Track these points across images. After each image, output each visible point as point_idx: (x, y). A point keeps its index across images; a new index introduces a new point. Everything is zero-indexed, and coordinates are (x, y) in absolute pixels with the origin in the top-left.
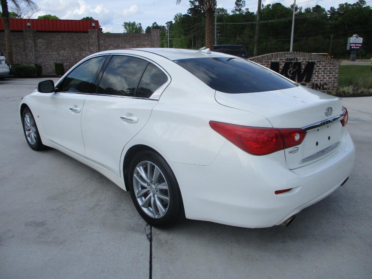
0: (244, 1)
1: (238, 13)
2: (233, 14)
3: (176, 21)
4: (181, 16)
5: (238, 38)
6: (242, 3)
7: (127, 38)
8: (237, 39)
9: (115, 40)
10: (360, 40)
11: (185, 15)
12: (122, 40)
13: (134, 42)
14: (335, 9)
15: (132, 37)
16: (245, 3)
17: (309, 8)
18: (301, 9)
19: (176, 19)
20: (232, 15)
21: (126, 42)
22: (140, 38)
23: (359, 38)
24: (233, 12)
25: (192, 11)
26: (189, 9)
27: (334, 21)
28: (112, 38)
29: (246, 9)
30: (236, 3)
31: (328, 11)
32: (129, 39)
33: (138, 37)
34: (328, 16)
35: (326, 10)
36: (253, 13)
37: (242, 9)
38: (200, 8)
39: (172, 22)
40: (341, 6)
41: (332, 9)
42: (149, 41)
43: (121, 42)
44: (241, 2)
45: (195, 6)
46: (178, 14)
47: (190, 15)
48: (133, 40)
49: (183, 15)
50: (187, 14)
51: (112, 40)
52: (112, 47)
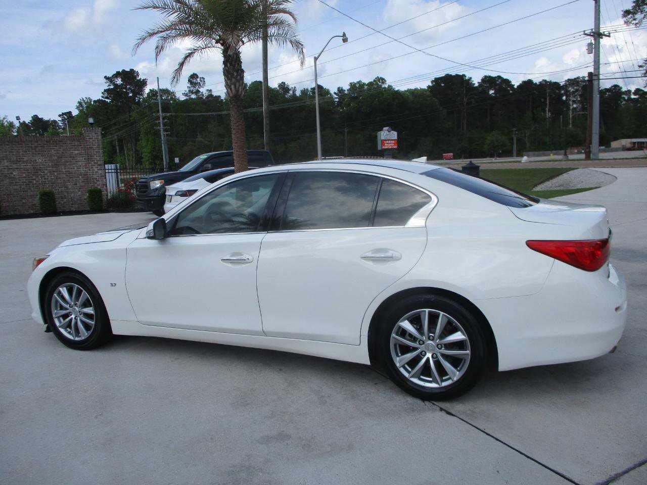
0: (203, 78)
1: (193, 96)
2: (187, 100)
3: (81, 111)
4: (91, 102)
5: (199, 139)
6: (199, 81)
7: (38, 144)
8: (197, 139)
9: (12, 149)
10: (394, 135)
11: (99, 101)
12: (27, 149)
13: (53, 151)
14: (345, 90)
15: (47, 142)
16: (204, 81)
17: (307, 89)
18: (294, 90)
19: (81, 108)
20: (184, 100)
21: (36, 151)
22: (64, 144)
23: (392, 131)
24: (186, 95)
25: (110, 94)
26: (105, 91)
27: (345, 108)
28: (7, 145)
29: (207, 90)
30: (189, 81)
31: (335, 93)
32: (40, 147)
33: (59, 141)
34: (336, 101)
35: (332, 92)
36: (220, 96)
37: (201, 90)
38: (126, 88)
39: (70, 113)
40: (353, 86)
41: (340, 90)
42: (81, 148)
43: (26, 152)
44: (198, 79)
45: (116, 86)
46: (85, 99)
47: (108, 101)
48: (51, 149)
49: (95, 101)
50: (101, 98)
51: (5, 149)
52: (7, 162)
